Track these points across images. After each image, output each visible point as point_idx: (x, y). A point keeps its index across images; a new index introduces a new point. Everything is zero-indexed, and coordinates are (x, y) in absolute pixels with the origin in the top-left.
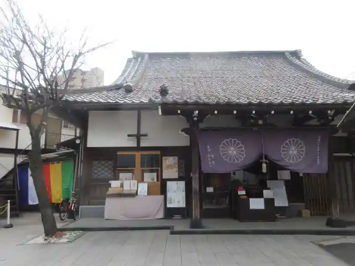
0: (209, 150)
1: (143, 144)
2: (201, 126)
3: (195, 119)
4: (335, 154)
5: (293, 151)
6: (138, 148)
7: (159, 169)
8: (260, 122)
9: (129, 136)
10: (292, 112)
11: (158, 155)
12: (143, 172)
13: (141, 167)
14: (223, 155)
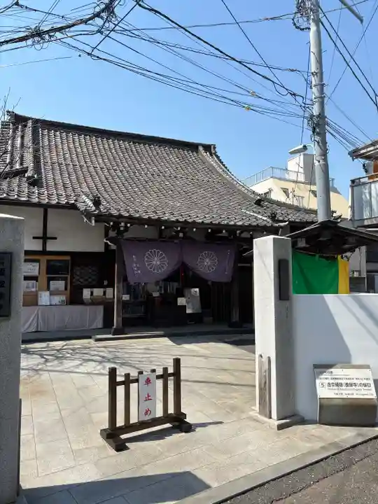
0: (135, 260)
1: (49, 248)
2: (127, 235)
3: (122, 229)
4: (239, 265)
5: (207, 262)
6: (44, 252)
7: (69, 277)
8: (181, 235)
9: (34, 238)
10: (210, 231)
11: (68, 261)
12: (49, 279)
13: (47, 273)
14: (148, 265)
